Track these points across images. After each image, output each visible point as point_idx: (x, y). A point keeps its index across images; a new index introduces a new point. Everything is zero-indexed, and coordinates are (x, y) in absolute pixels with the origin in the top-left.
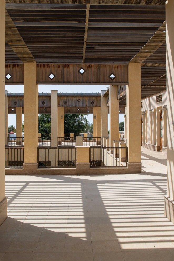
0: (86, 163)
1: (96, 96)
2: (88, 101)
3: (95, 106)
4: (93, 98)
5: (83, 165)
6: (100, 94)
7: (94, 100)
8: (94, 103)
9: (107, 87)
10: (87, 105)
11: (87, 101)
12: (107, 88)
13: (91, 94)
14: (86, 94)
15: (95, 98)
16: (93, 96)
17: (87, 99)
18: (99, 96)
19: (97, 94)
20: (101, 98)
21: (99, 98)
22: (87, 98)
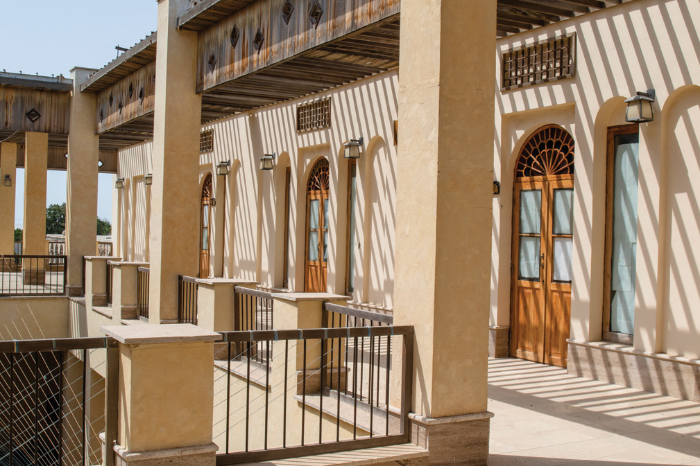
0: (193, 447)
1: (49, 88)
2: (15, 104)
3: (43, 129)
4: (38, 97)
5: (171, 460)
6: (69, 82)
7: (40, 105)
8: (40, 116)
9: (118, 48)
10: (9, 121)
11: (10, 107)
12: (121, 52)
13: (29, 78)
14: (7, 76)
15: (44, 97)
16: (40, 86)
17: (9, 98)
18: (65, 90)
19: (55, 81)
20: (70, 98)
21: (62, 99)
22: (13, 94)
